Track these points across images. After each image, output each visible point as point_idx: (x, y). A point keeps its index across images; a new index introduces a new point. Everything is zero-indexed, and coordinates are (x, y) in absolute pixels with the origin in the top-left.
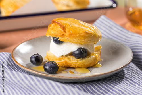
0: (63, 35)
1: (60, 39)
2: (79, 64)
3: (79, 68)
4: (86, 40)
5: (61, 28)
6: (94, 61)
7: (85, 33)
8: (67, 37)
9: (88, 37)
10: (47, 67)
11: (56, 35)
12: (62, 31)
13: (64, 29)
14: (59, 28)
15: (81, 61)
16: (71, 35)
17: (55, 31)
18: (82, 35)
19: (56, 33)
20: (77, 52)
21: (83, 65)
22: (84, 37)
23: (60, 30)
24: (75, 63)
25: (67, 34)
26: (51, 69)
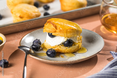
0: (55, 31)
1: (53, 34)
2: (67, 51)
3: (67, 53)
4: (71, 34)
5: (54, 26)
6: (77, 48)
7: (70, 29)
8: (58, 32)
9: (73, 32)
10: (49, 53)
11: (50, 32)
12: (55, 28)
13: (56, 27)
14: (52, 27)
15: (69, 49)
16: (60, 31)
17: (49, 28)
18: (69, 30)
19: (50, 30)
20: (66, 43)
21: (70, 51)
22: (70, 32)
23: (53, 28)
24: (65, 50)
25: (58, 31)
26: (53, 54)
